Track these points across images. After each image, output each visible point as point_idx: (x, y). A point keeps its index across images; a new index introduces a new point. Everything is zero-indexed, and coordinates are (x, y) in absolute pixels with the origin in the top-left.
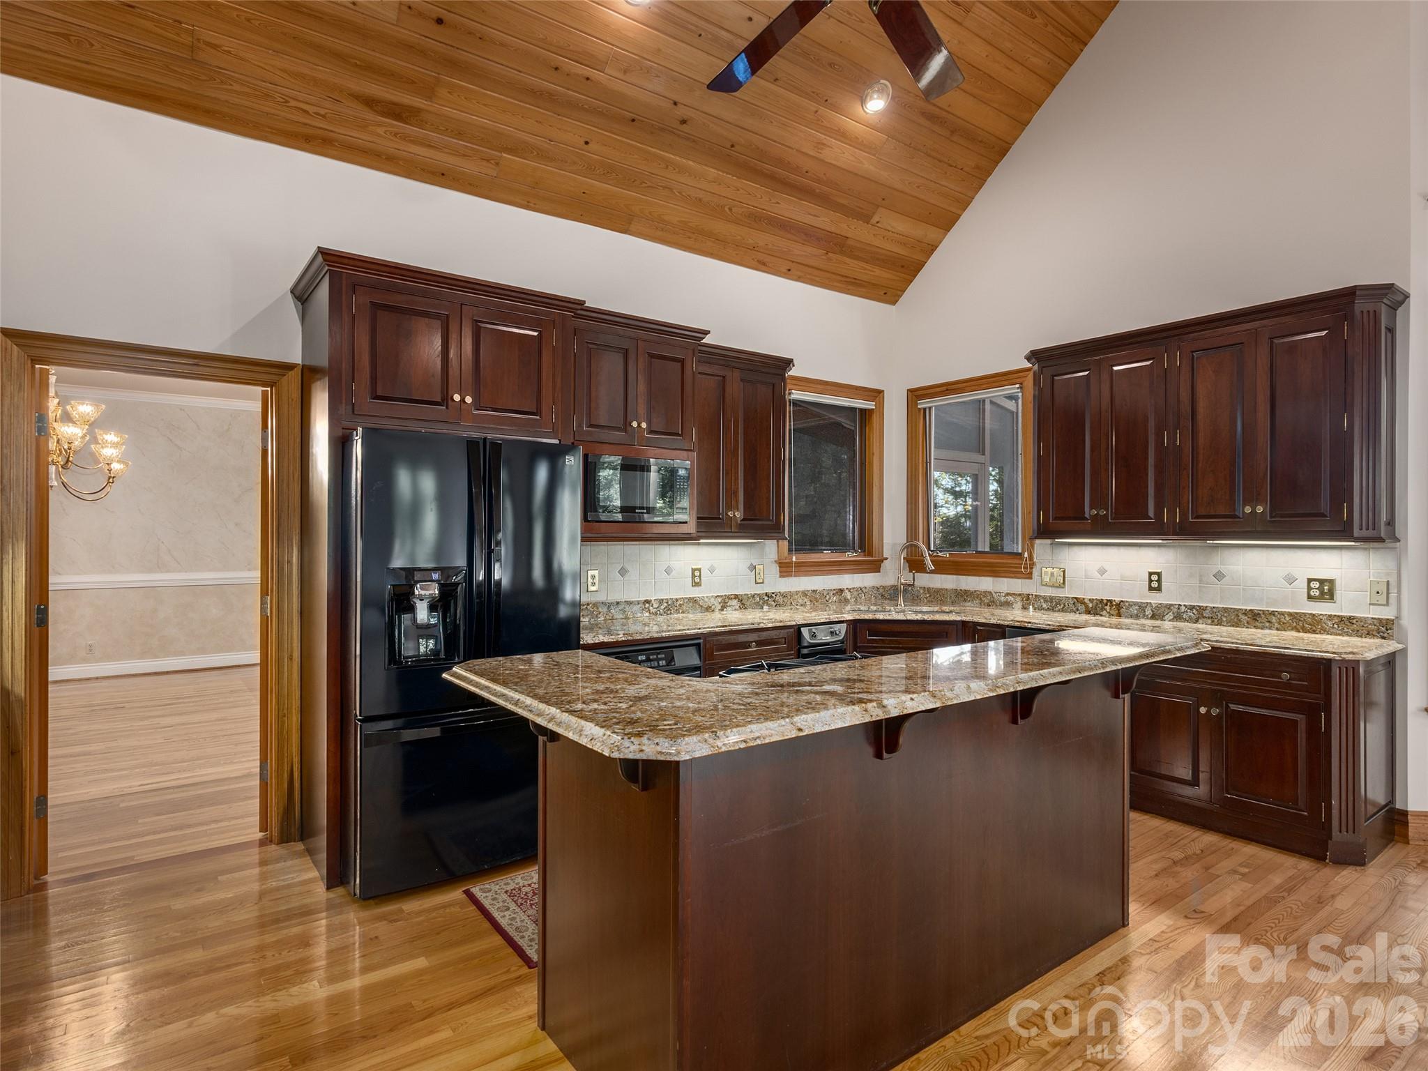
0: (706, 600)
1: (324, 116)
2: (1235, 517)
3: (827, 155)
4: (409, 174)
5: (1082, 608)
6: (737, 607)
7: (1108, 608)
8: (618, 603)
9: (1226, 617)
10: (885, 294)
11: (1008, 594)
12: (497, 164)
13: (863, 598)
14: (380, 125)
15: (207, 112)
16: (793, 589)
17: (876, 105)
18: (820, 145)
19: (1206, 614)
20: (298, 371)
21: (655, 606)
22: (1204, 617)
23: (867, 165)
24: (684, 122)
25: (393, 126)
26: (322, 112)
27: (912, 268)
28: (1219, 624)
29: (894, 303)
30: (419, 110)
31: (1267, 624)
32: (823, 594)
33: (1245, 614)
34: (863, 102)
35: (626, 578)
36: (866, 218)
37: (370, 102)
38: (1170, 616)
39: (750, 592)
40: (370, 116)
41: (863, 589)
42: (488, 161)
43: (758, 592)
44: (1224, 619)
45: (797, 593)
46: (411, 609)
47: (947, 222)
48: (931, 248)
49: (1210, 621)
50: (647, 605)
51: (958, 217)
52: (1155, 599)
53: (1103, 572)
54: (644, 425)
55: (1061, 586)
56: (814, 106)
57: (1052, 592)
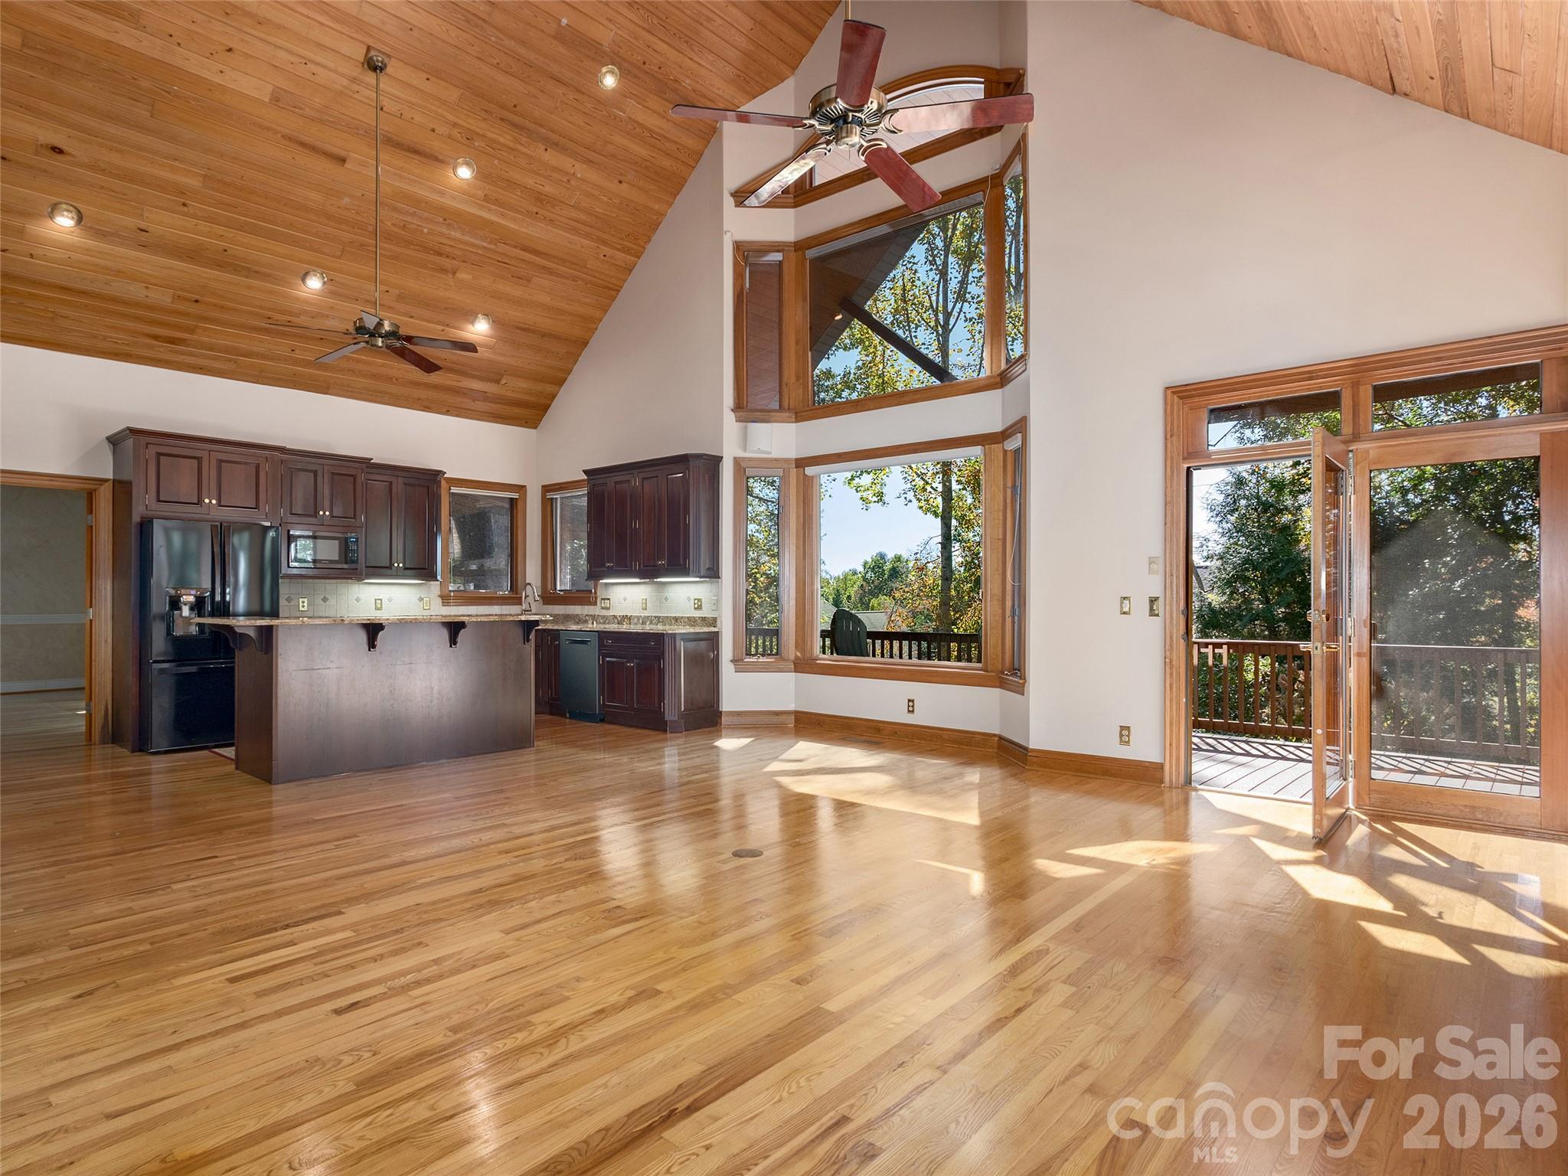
2: (656, 566)
5: (616, 621)
7: (626, 620)
11: (586, 615)
12: (237, 362)
14: (162, 346)
17: (482, 326)
19: (661, 620)
20: (111, 483)
22: (661, 622)
23: (486, 354)
25: (170, 347)
26: (125, 342)
27: (542, 408)
28: (665, 625)
29: (536, 428)
30: (185, 339)
31: (680, 623)
33: (673, 619)
34: (473, 324)
35: (327, 603)
36: (496, 382)
42: (230, 361)
44: (667, 622)
46: (180, 609)
47: (561, 382)
48: (553, 397)
51: (565, 378)
52: (644, 614)
53: (625, 599)
54: (327, 513)
55: (608, 609)
56: (440, 327)
57: (604, 613)
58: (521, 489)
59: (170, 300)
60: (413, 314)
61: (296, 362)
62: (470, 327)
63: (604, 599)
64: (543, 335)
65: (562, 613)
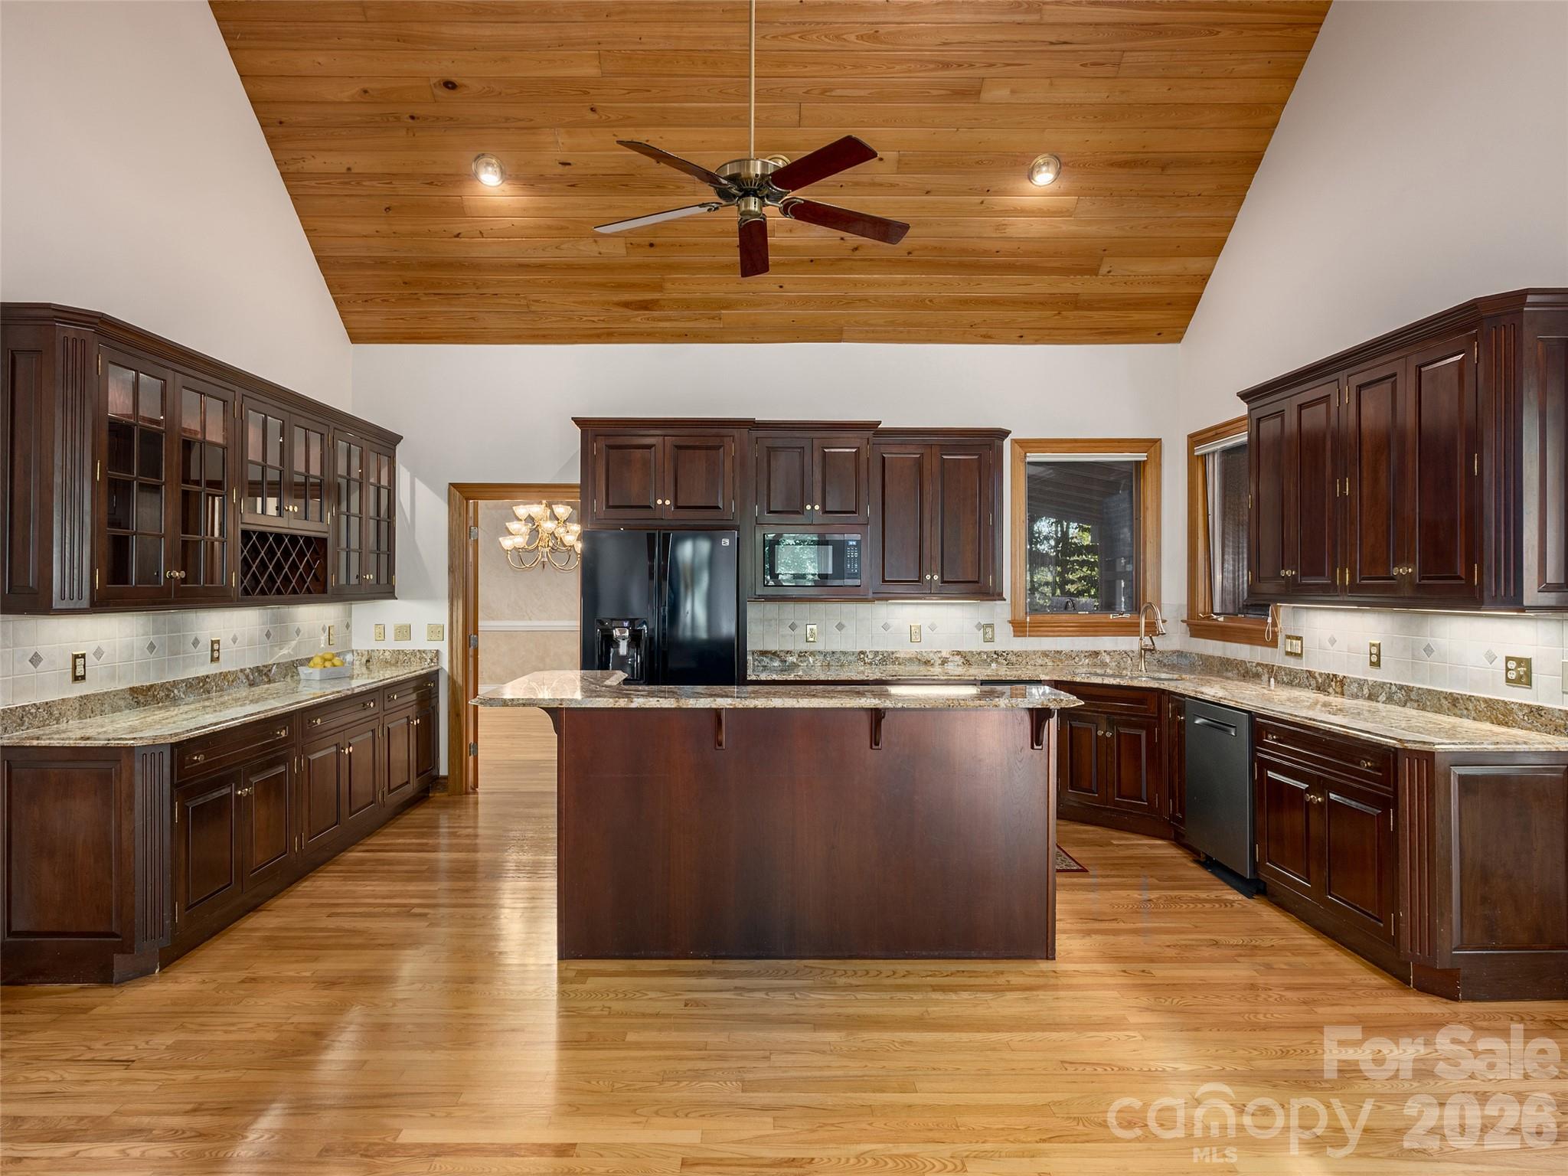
0: (925, 654)
1: (603, 321)
3: (1011, 232)
4: (664, 341)
5: (1313, 682)
6: (960, 663)
7: (1333, 684)
8: (833, 653)
9: (1429, 701)
10: (1159, 334)
11: (1258, 664)
12: (720, 319)
13: (1130, 661)
14: (638, 316)
15: (544, 336)
16: (1030, 648)
17: (1045, 178)
18: (999, 227)
19: (1413, 696)
21: (870, 657)
22: (1412, 700)
23: (1065, 227)
24: (856, 249)
25: (644, 314)
26: (602, 318)
27: (1184, 303)
28: (1424, 709)
29: (1179, 340)
30: (658, 300)
31: (1465, 712)
32: (1071, 656)
33: (1445, 698)
34: (1030, 178)
35: (843, 631)
36: (1094, 271)
37: (627, 305)
38: (1383, 698)
39: (975, 649)
40: (629, 312)
41: (1130, 653)
42: (713, 318)
43: (985, 650)
44: (1428, 703)
45: (1035, 652)
47: (1215, 249)
48: (1204, 279)
49: (1416, 705)
50: (862, 656)
51: (1224, 240)
52: (1374, 676)
53: (1333, 641)
54: (817, 507)
55: (1299, 656)
56: (977, 199)
57: (1291, 663)
58: (1153, 445)
59: (623, 251)
60: (928, 187)
61: (791, 303)
62: (1027, 185)
63: (1288, 637)
64: (1163, 167)
65: (1218, 653)
